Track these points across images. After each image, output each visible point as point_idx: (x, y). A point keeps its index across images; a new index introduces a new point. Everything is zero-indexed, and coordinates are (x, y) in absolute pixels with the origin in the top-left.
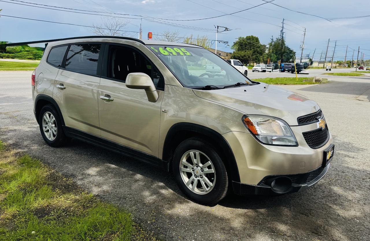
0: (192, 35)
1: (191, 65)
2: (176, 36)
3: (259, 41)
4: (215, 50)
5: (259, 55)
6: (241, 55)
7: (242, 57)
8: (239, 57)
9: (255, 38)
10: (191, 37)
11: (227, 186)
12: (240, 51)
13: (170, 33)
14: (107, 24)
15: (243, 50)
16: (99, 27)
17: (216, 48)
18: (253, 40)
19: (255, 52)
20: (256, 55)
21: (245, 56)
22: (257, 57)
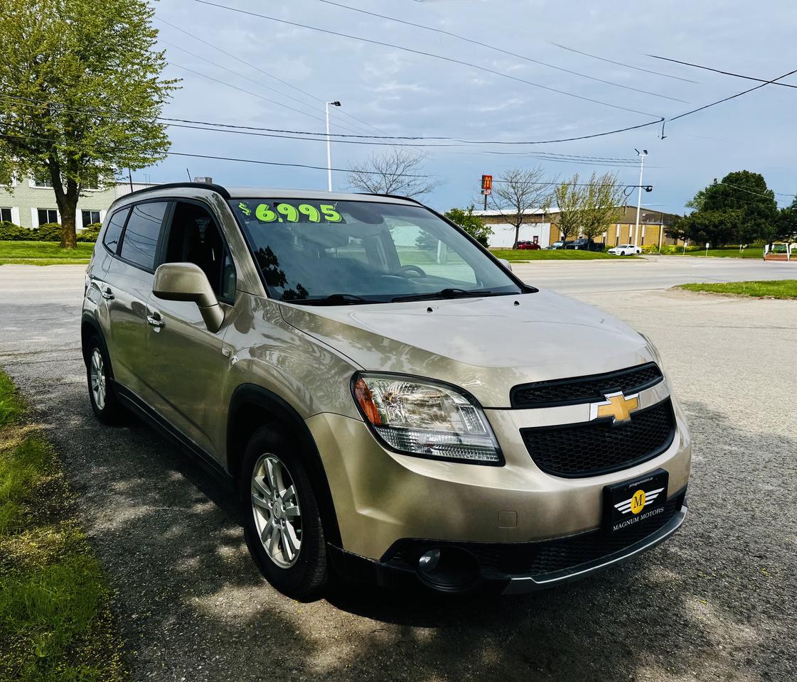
0: (577, 176)
1: (576, 248)
2: (534, 180)
3: (765, 184)
4: (637, 208)
5: (763, 220)
6: (710, 221)
7: (715, 226)
8: (706, 226)
9: (754, 178)
10: (576, 179)
11: (324, 555)
12: (709, 211)
13: (522, 174)
14: (378, 162)
15: (718, 210)
16: (360, 169)
17: (639, 204)
18: (747, 181)
19: (752, 213)
20: (755, 220)
21: (721, 222)
22: (759, 225)
